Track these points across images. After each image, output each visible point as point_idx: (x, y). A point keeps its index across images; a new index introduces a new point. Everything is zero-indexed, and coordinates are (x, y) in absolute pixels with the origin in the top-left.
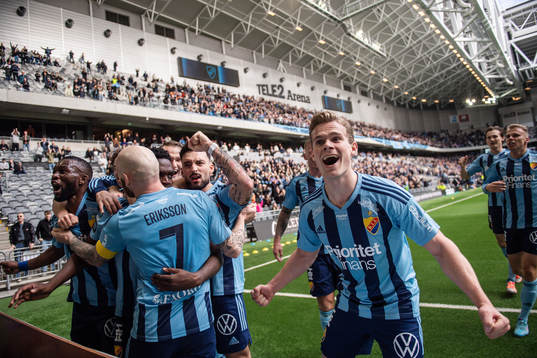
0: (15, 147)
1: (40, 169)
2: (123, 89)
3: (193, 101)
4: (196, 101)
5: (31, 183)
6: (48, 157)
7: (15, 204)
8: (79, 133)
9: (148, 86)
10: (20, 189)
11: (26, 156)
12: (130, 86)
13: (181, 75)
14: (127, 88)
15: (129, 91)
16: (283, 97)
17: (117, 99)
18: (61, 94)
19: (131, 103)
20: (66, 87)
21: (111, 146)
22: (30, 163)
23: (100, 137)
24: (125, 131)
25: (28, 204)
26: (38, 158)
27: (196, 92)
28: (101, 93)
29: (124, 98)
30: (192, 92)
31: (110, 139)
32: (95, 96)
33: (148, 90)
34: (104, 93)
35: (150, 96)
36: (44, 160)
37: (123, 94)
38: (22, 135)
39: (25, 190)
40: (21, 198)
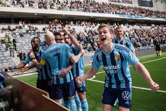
0: (20, 27)
1: (28, 35)
2: (55, 4)
3: (81, 7)
4: (83, 6)
5: (26, 40)
6: (31, 31)
7: (21, 47)
8: (41, 22)
9: (64, 2)
10: (22, 42)
11: (24, 31)
12: (58, 3)
14: (57, 4)
15: (57, 5)
16: (120, 2)
17: (53, 8)
18: (34, 8)
19: (58, 9)
20: (36, 5)
21: (51, 26)
22: (25, 33)
23: (47, 23)
24: (56, 20)
25: (25, 47)
26: (27, 31)
28: (47, 6)
29: (56, 8)
30: (81, 3)
31: (51, 24)
32: (46, 8)
33: (64, 4)
34: (48, 6)
35: (65, 6)
36: (30, 32)
37: (55, 6)
38: (22, 23)
39: (24, 42)
40: (22, 45)
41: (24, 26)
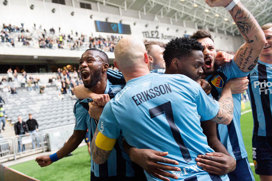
0: (10, 79)
1: (24, 91)
2: (65, 42)
4: (107, 45)
5: (21, 99)
6: (29, 84)
7: (14, 111)
8: (44, 69)
9: (79, 39)
10: (16, 102)
11: (16, 84)
12: (70, 40)
13: (97, 31)
14: (68, 41)
15: (69, 43)
16: (159, 38)
17: (62, 48)
18: (32, 48)
19: (71, 49)
21: (62, 75)
22: (19, 88)
23: (55, 71)
24: (68, 66)
25: (21, 110)
26: (23, 85)
27: (107, 40)
28: (54, 45)
29: (67, 47)
30: (104, 40)
31: (61, 72)
32: (50, 47)
33: (79, 41)
34: (55, 45)
35: (81, 45)
36: (26, 85)
37: (66, 44)
38: (13, 72)
39: (18, 103)
40: (16, 108)
41: (16, 77)
